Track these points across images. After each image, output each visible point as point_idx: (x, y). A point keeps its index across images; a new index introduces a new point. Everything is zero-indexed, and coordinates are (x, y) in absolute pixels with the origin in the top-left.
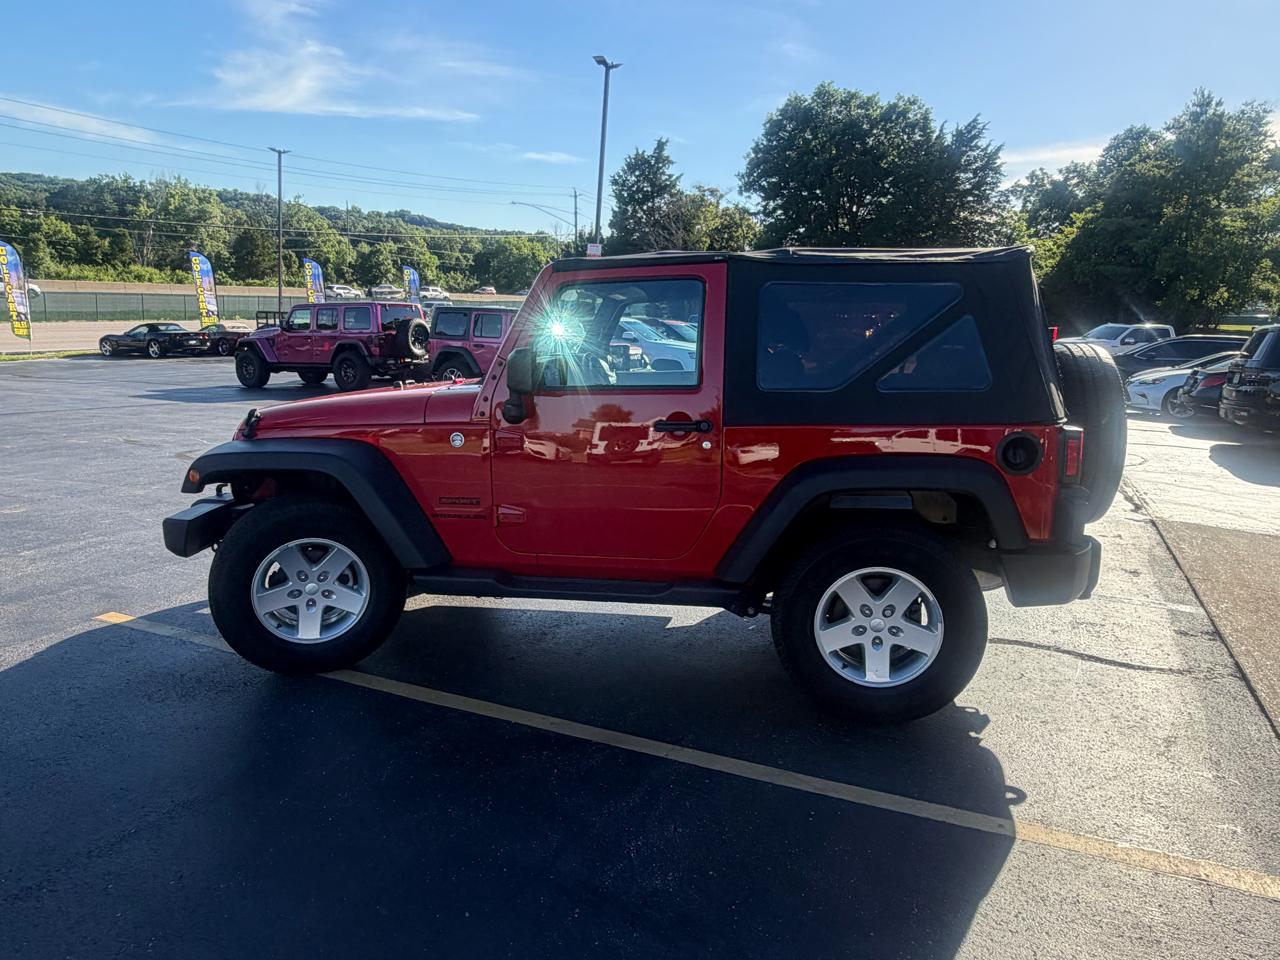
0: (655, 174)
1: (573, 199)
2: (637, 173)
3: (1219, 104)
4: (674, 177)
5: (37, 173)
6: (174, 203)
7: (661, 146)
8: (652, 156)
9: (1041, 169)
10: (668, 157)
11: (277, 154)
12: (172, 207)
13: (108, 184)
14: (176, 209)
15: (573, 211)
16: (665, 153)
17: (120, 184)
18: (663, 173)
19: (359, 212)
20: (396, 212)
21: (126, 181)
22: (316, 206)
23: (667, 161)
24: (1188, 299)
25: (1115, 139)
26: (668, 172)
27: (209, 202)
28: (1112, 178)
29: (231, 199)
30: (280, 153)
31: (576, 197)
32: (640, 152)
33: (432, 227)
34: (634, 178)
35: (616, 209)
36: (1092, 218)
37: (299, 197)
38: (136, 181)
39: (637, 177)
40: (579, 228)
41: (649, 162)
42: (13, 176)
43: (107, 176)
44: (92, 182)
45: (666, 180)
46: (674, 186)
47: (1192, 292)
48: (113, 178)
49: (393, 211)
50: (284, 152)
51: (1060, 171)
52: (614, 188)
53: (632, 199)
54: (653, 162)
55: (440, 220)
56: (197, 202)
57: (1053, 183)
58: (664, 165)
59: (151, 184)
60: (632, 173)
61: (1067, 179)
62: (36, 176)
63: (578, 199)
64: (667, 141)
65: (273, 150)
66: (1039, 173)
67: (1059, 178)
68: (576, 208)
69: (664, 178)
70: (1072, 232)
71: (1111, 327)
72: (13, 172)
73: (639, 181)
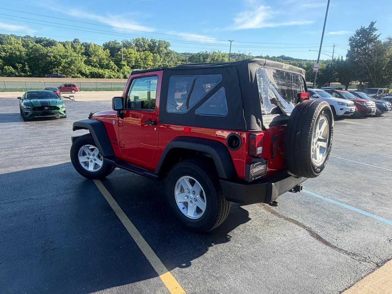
0: (368, 35)
1: (333, 47)
2: (361, 35)
4: (376, 36)
5: (188, 52)
6: (216, 58)
7: (372, 24)
8: (368, 28)
10: (375, 28)
11: (230, 42)
12: (215, 59)
13: (202, 54)
14: (216, 59)
15: (332, 52)
16: (374, 27)
17: (205, 54)
18: (372, 34)
19: (269, 57)
20: (280, 56)
21: (206, 53)
22: (256, 56)
23: (375, 30)
26: (374, 34)
27: (225, 57)
29: (233, 56)
30: (231, 41)
31: (334, 46)
32: (363, 27)
33: (291, 60)
34: (359, 38)
35: (349, 50)
37: (250, 54)
38: (208, 52)
39: (360, 37)
40: (334, 58)
41: (366, 31)
42: (183, 54)
43: (202, 52)
44: (198, 53)
45: (373, 37)
46: (376, 39)
48: (203, 52)
49: (279, 56)
50: (233, 41)
52: (350, 42)
53: (357, 46)
54: (368, 31)
55: (294, 58)
56: (221, 57)
58: (373, 31)
59: (212, 53)
60: (359, 36)
62: (188, 53)
63: (335, 47)
64: (375, 22)
65: (229, 41)
68: (334, 50)
69: (372, 36)
72: (183, 53)
73: (361, 38)
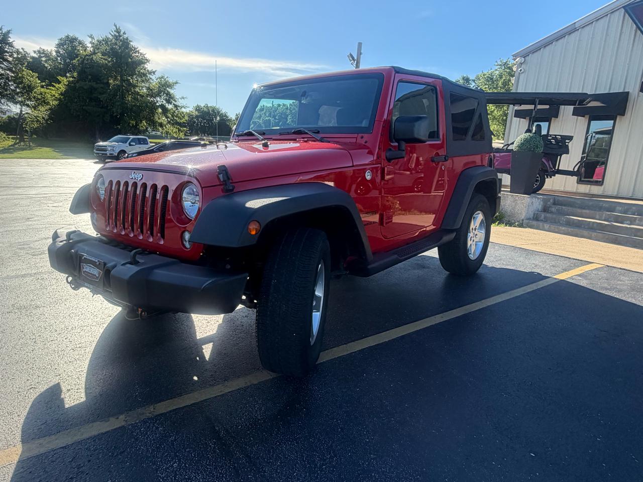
3: (124, 33)
9: (22, 49)
24: (131, 125)
25: (61, 40)
28: (78, 60)
36: (73, 81)
47: (132, 122)
51: (35, 52)
57: (33, 58)
61: (40, 57)
66: (21, 50)
67: (35, 55)
70: (62, 87)
71: (121, 137)
